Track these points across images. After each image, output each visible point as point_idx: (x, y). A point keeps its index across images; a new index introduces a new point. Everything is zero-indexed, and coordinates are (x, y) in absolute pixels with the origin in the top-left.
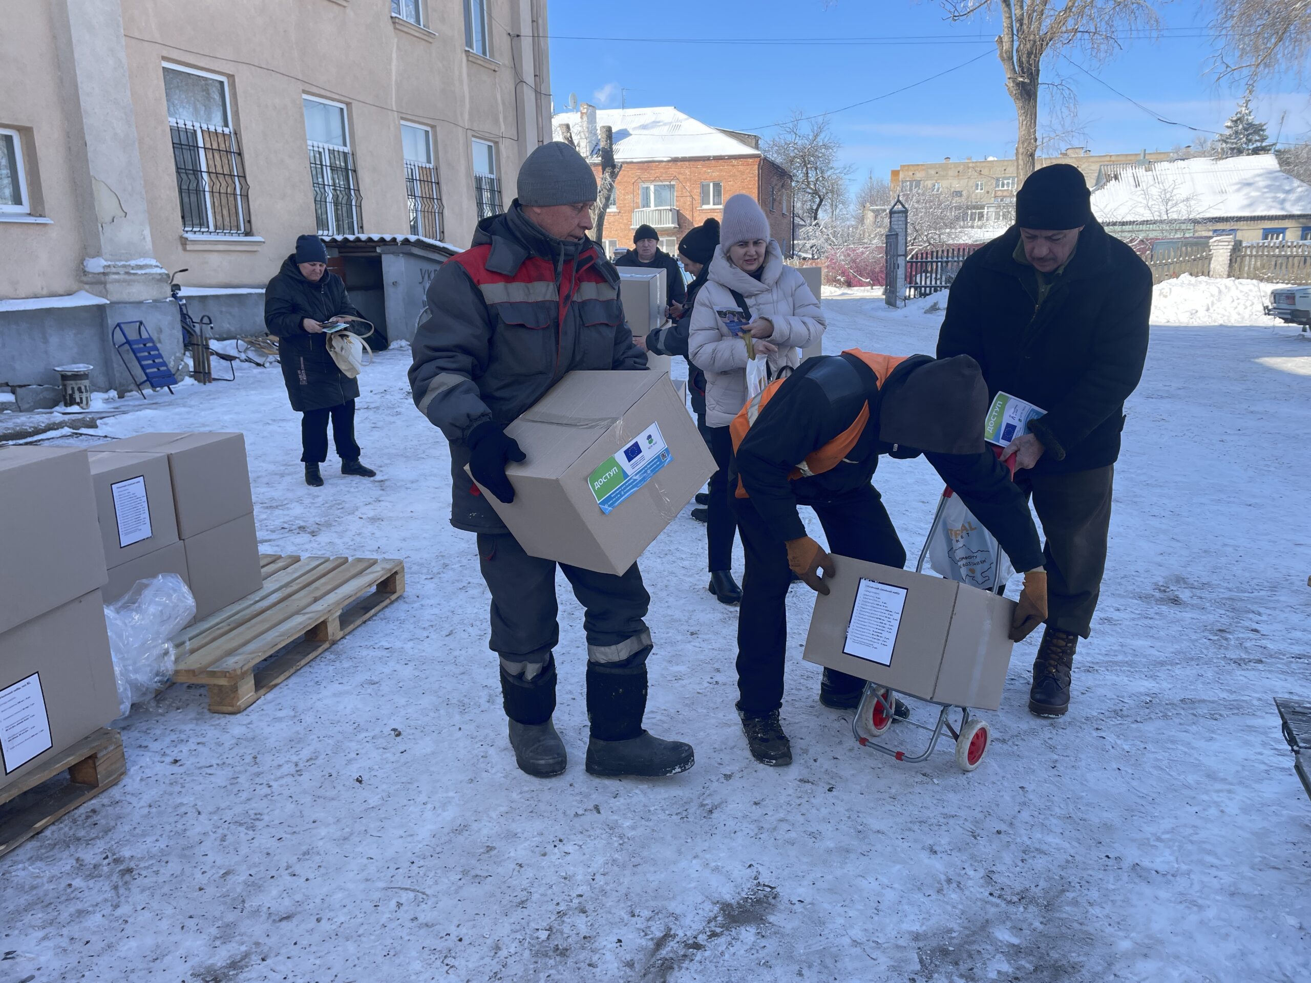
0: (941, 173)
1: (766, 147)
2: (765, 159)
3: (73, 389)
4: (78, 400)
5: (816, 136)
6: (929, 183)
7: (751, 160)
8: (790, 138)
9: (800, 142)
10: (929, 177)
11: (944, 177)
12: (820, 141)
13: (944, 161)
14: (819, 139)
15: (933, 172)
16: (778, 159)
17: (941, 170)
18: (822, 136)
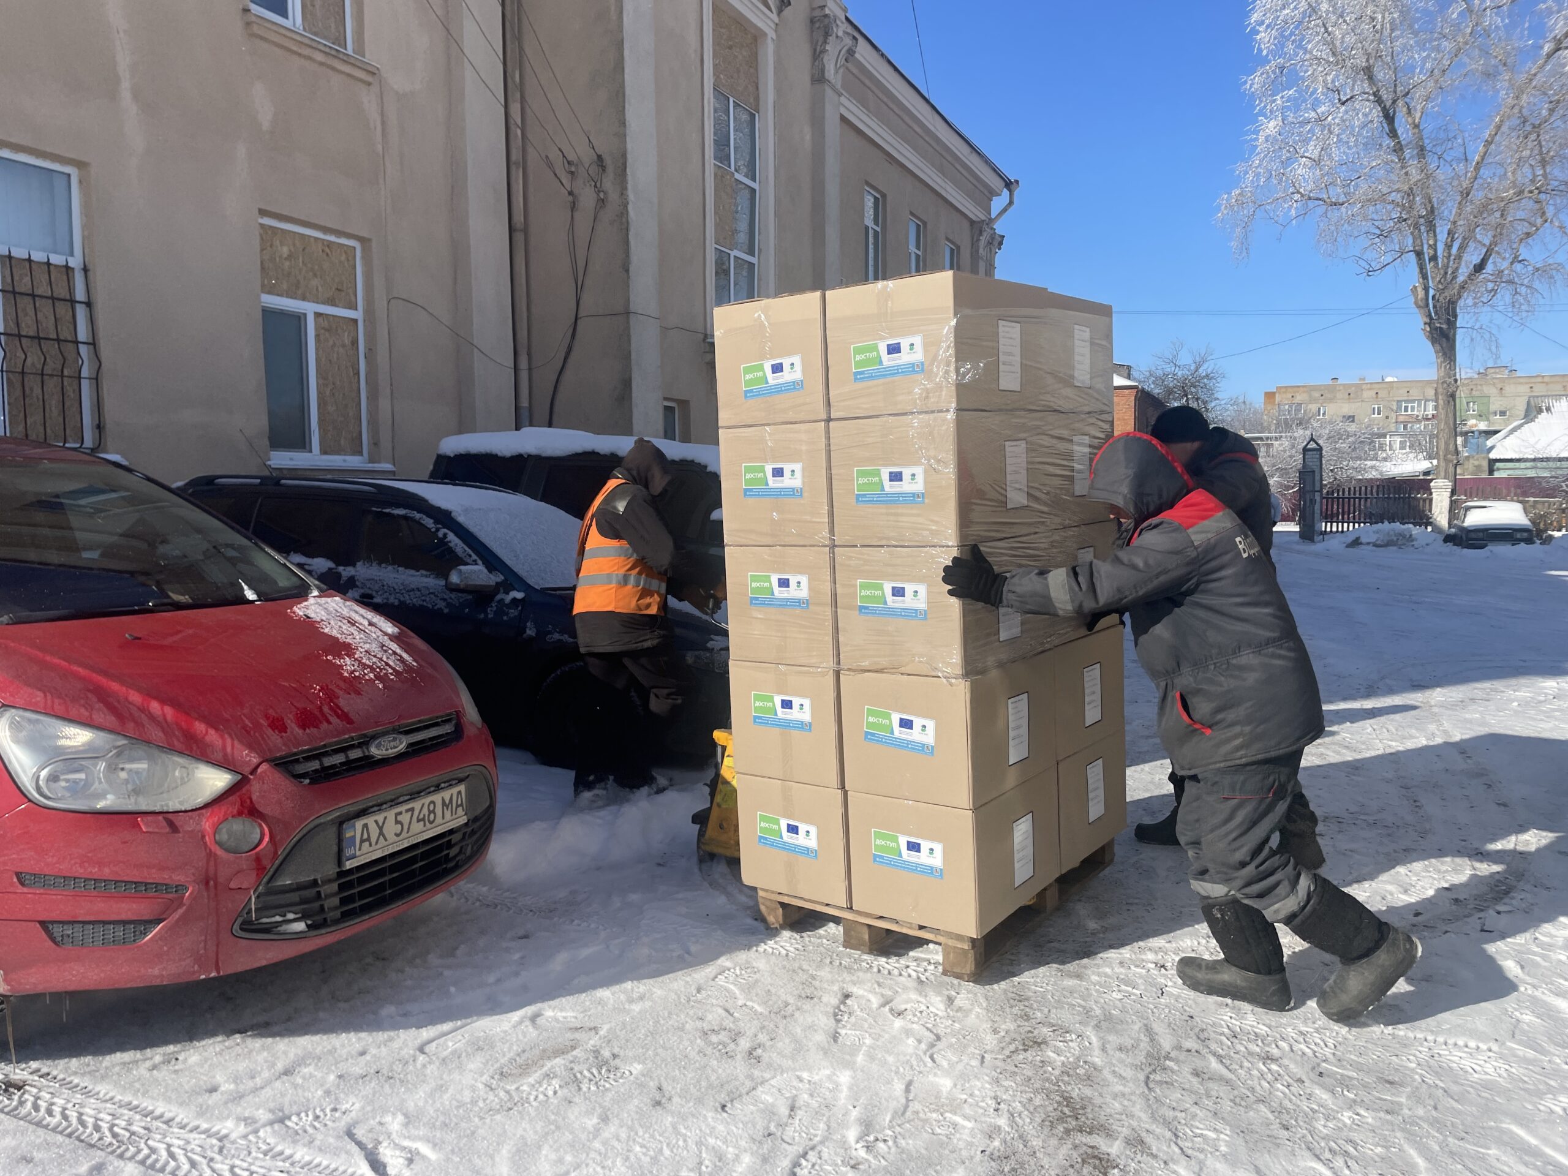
0: (1328, 395)
1: (1141, 377)
2: (1143, 390)
5: (1197, 369)
6: (1313, 407)
7: (1127, 391)
8: (1169, 369)
9: (1180, 373)
10: (1313, 400)
11: (1332, 400)
12: (1202, 371)
13: (1331, 383)
14: (1200, 371)
15: (1317, 395)
16: (1156, 391)
17: (1327, 393)
18: (1205, 366)
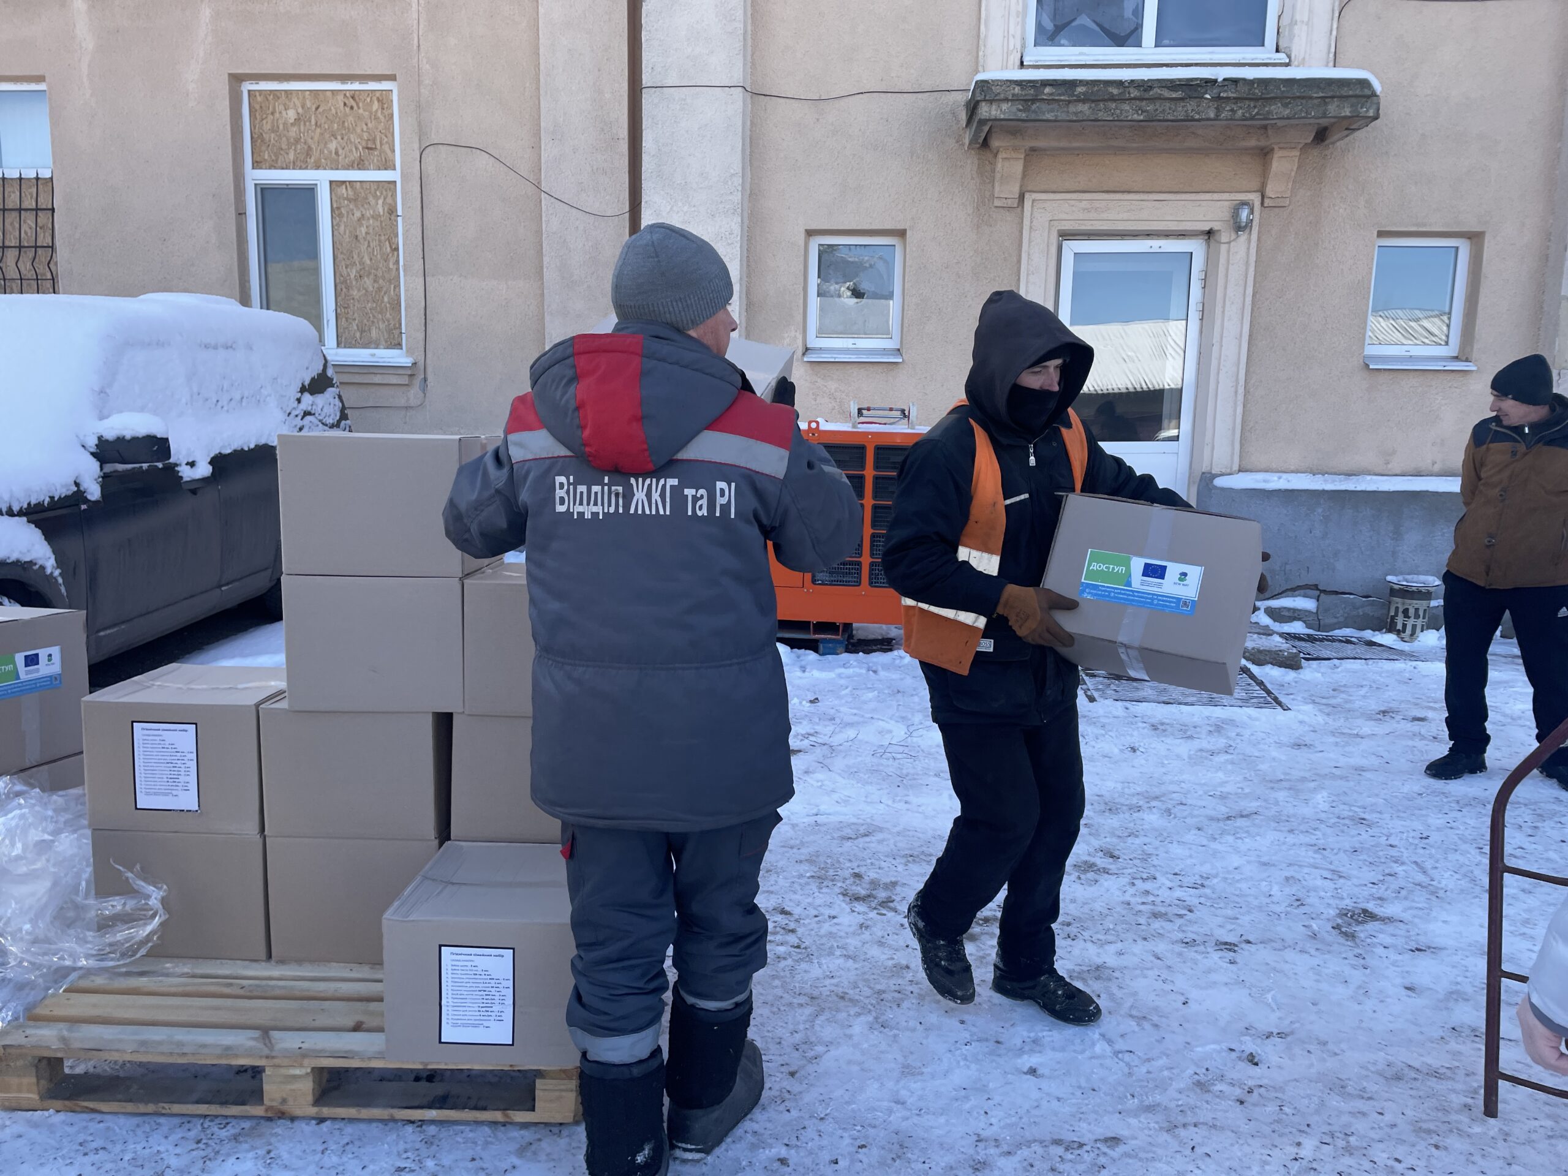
3: (1397, 609)
4: (1399, 627)
